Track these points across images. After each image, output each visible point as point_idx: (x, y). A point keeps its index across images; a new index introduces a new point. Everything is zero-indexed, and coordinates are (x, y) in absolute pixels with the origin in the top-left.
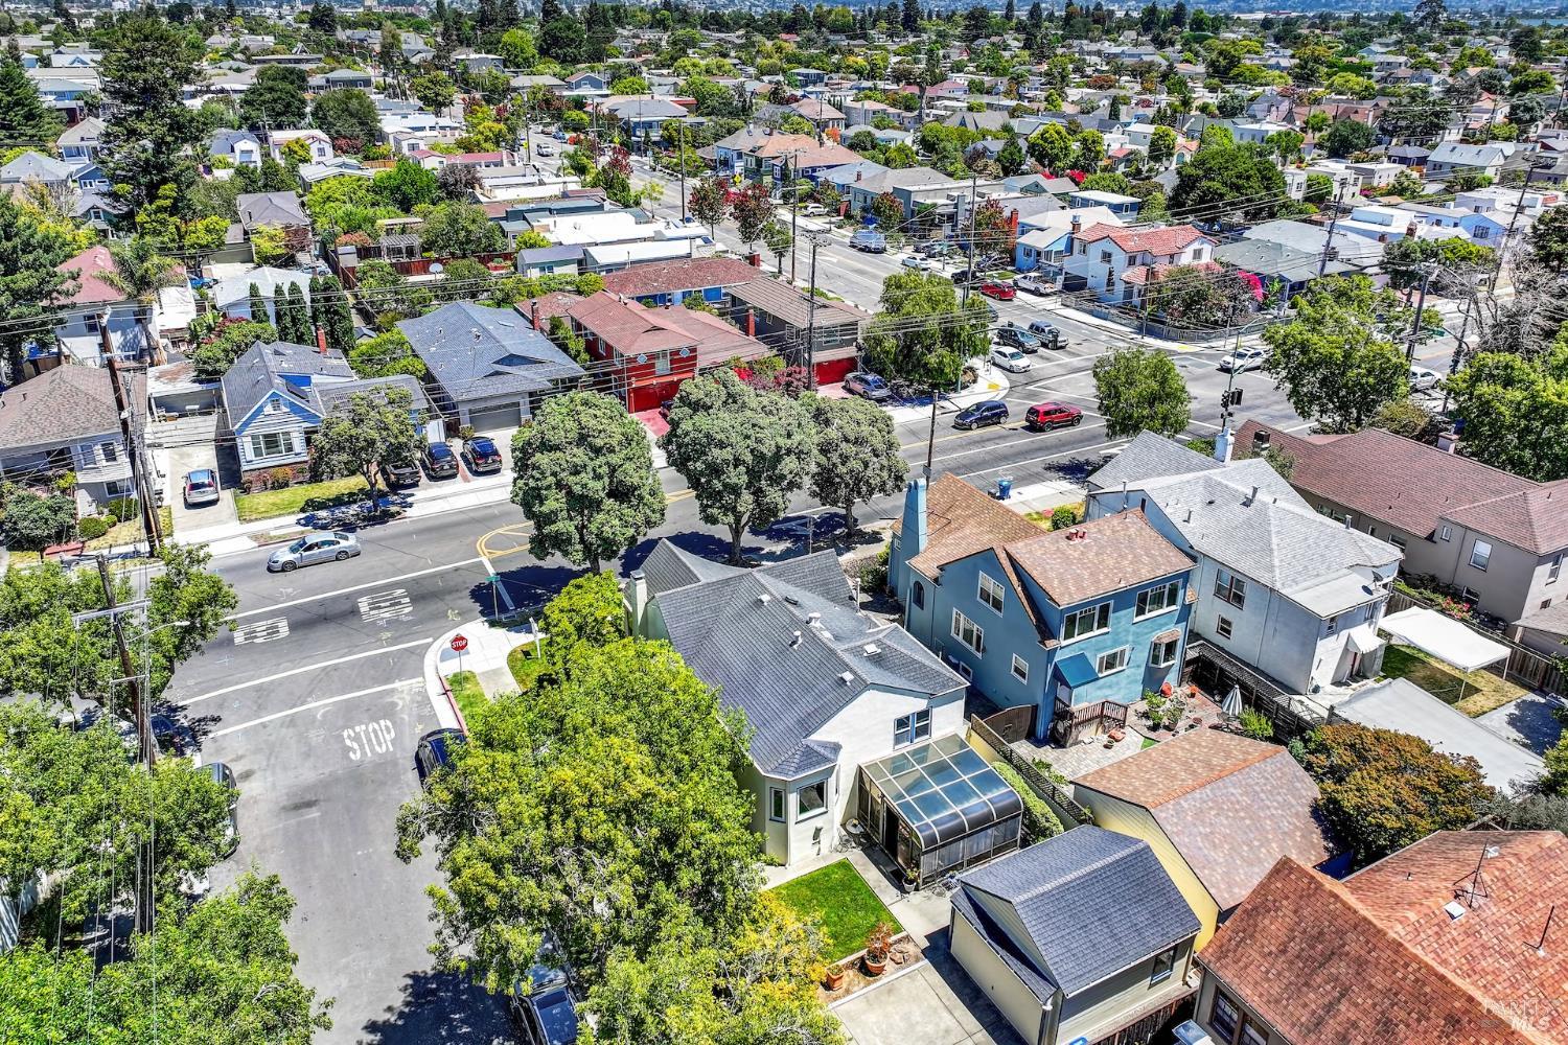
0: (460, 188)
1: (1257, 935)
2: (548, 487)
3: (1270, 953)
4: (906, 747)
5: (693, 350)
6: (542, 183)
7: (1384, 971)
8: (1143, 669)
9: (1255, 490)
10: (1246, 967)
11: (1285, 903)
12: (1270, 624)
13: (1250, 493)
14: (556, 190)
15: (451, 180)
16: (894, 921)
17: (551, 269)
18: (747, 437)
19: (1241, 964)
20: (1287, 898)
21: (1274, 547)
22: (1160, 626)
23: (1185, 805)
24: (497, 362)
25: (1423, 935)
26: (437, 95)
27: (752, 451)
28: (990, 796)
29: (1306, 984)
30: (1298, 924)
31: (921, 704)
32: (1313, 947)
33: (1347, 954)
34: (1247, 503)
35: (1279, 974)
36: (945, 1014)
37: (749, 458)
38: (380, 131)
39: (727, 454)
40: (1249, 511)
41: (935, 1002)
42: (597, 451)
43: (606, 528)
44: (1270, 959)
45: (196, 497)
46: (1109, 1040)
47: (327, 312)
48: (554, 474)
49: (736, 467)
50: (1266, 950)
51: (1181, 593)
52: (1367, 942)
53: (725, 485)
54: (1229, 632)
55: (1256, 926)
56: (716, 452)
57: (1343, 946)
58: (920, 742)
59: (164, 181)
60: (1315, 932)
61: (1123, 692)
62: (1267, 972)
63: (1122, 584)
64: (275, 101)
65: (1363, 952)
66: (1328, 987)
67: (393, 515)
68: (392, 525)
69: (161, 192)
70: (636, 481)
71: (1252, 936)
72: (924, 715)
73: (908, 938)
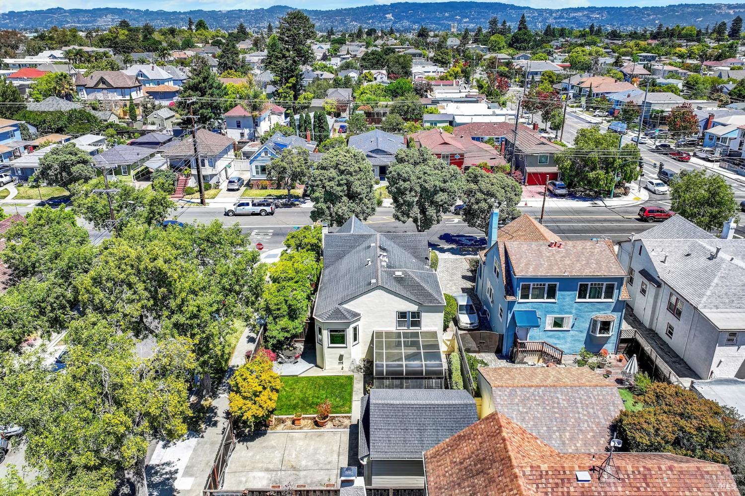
0: (422, 91)
1: (456, 451)
2: (317, 186)
3: (455, 462)
4: (403, 329)
5: (462, 155)
6: (460, 92)
7: (499, 489)
8: (585, 335)
9: (718, 250)
10: (440, 466)
11: (479, 437)
12: (693, 332)
13: (715, 250)
14: (463, 95)
15: (419, 88)
16: (350, 408)
17: (436, 124)
18: (420, 178)
19: (439, 464)
20: (482, 434)
21: (713, 284)
22: (599, 310)
23: (519, 393)
24: (371, 152)
25: (544, 481)
26: (442, 58)
27: (421, 186)
28: (428, 362)
29: (459, 484)
30: (478, 450)
31: (414, 308)
32: (475, 465)
33: (488, 474)
34: (712, 258)
35: (452, 475)
36: (336, 456)
37: (418, 189)
38: (411, 72)
39: (407, 185)
40: (711, 263)
41: (336, 448)
42: (342, 172)
43: (340, 210)
44: (453, 465)
45: (231, 187)
46: (386, 491)
47: (319, 127)
48: (321, 180)
49: (410, 192)
50: (455, 460)
51: (616, 291)
52: (502, 470)
53: (405, 201)
54: (672, 334)
55: (458, 445)
56: (401, 183)
57: (489, 469)
58: (413, 329)
59: (292, 76)
60: (481, 457)
61: (568, 345)
62: (447, 472)
63: (566, 274)
64: (373, 59)
65: (496, 476)
66: (467, 489)
67: (295, 205)
68: (293, 209)
69: (290, 81)
70: (359, 190)
71: (453, 450)
72: (416, 315)
73: (350, 418)
